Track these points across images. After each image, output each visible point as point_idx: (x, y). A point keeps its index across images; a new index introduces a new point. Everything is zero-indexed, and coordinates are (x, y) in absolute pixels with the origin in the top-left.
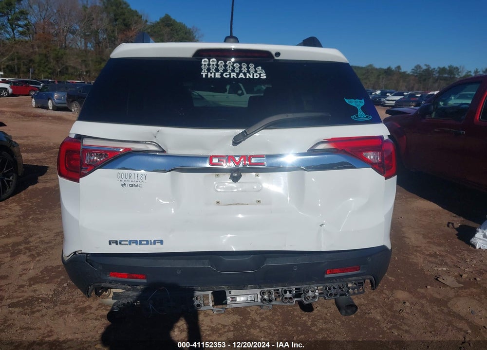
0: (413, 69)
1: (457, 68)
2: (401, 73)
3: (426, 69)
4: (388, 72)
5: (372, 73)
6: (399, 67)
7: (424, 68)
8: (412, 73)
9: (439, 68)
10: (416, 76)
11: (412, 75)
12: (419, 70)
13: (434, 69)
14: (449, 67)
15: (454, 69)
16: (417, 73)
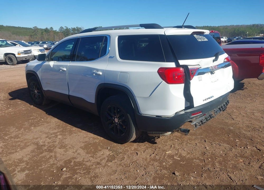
0: (59, 29)
1: (80, 28)
2: (54, 31)
3: (66, 29)
4: (46, 30)
5: (37, 31)
6: (52, 28)
7: (65, 28)
8: (59, 31)
9: (72, 28)
10: (62, 33)
11: (60, 32)
12: (62, 29)
13: (70, 29)
14: (76, 27)
15: (79, 28)
16: (62, 31)
